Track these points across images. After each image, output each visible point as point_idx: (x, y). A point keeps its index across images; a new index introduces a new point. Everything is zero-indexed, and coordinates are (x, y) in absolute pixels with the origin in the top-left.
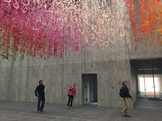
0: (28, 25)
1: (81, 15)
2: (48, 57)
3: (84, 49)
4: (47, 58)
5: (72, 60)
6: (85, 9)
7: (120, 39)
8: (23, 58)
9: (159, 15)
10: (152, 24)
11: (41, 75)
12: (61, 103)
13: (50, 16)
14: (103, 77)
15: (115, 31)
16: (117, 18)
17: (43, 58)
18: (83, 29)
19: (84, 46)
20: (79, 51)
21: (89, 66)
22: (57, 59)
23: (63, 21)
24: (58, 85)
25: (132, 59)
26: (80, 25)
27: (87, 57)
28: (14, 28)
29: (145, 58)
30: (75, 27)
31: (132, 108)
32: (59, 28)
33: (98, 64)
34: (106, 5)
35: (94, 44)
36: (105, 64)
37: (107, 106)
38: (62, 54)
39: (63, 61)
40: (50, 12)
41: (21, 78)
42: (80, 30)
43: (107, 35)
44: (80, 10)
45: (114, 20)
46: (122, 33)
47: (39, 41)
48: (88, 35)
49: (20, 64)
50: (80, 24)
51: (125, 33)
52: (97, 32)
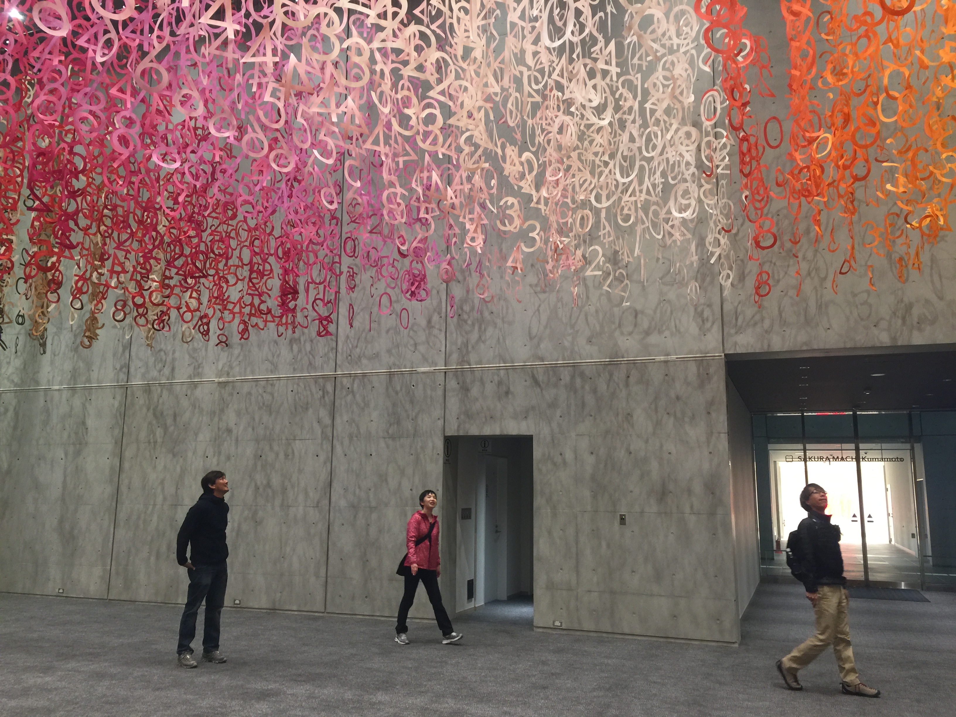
0: (124, 140)
1: (444, 85)
2: (244, 333)
3: (457, 291)
4: (235, 338)
5: (389, 351)
6: (467, 51)
7: (671, 235)
8: (90, 339)
9: (895, 99)
10: (855, 151)
11: (201, 437)
12: (319, 607)
13: (260, 85)
14: (569, 456)
15: (644, 187)
16: (653, 112)
17: (213, 339)
18: (453, 170)
19: (462, 271)
20: (427, 302)
21: (490, 388)
22: (295, 347)
23: (335, 119)
24: (301, 498)
25: (739, 350)
26: (434, 142)
27: (474, 336)
28: (42, 153)
29: (814, 350)
30: (408, 154)
31: (733, 636)
32: (310, 161)
33: (540, 378)
34: (591, 34)
35: (515, 261)
36: (578, 381)
37: (588, 625)
38: (328, 319)
39: (332, 355)
40: (260, 65)
41: (78, 453)
42: (435, 177)
43: (597, 212)
44: (439, 54)
45: (639, 121)
46: (684, 202)
47: (192, 233)
48: (483, 206)
49: (74, 375)
50: (436, 138)
51: (700, 201)
52: (538, 189)
